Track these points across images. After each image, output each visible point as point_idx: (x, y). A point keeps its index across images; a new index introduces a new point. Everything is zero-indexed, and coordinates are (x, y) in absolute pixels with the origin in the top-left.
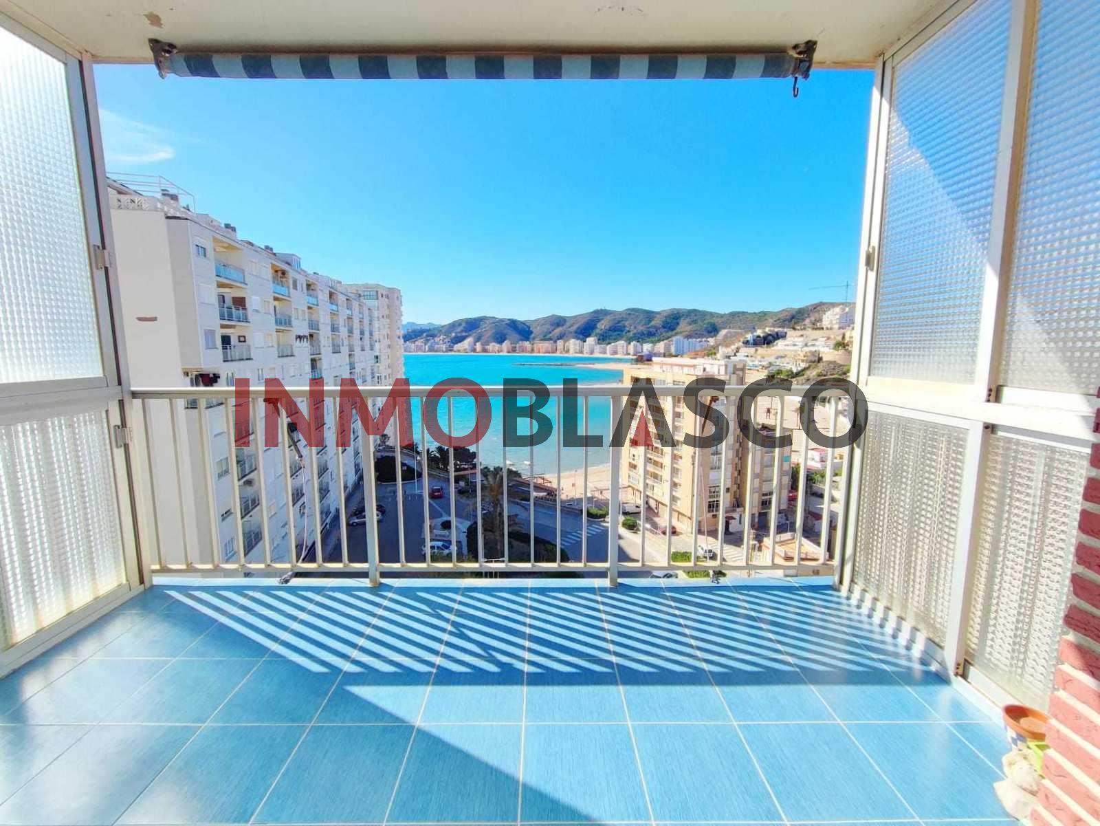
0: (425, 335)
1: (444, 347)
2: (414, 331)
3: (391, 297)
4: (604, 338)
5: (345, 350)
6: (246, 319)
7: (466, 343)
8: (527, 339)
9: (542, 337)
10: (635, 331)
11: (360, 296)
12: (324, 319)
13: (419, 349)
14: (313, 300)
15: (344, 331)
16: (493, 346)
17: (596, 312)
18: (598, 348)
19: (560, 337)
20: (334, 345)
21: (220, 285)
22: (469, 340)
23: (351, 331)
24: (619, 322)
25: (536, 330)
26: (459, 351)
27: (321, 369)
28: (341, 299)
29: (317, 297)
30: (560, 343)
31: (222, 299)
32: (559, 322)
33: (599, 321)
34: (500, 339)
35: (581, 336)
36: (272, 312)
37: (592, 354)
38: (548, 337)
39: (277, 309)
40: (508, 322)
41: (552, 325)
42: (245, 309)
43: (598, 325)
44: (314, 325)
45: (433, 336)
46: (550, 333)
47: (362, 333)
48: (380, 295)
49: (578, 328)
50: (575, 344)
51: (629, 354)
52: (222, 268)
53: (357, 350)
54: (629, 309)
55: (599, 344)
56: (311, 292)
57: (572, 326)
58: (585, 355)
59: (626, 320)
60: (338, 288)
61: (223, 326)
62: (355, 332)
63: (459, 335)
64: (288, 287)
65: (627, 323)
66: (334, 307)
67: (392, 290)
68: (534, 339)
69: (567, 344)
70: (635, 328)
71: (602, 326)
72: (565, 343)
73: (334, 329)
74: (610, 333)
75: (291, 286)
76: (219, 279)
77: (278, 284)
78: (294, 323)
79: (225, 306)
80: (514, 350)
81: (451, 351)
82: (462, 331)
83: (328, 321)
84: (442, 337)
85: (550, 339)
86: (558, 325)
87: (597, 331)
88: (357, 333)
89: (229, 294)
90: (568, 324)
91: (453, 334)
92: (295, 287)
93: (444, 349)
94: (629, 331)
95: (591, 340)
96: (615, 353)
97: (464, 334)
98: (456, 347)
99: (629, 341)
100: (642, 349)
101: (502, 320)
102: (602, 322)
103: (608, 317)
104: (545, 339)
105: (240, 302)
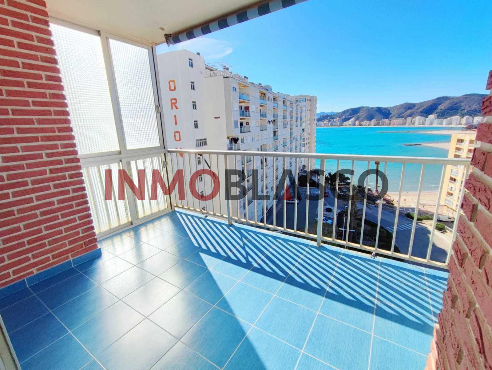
0: (329, 118)
1: (338, 124)
2: (323, 116)
3: (312, 100)
4: (443, 115)
5: (288, 127)
6: (249, 115)
7: (350, 122)
8: (387, 118)
9: (397, 116)
10: (469, 109)
11: (297, 101)
12: (280, 113)
13: (325, 125)
14: (276, 105)
15: (288, 119)
16: (366, 122)
17: (439, 99)
18: (437, 121)
19: (410, 115)
20: (284, 125)
21: (240, 102)
22: (353, 119)
23: (292, 118)
24: (456, 104)
25: (393, 113)
26: (346, 126)
27: (277, 136)
28: (288, 103)
29: (277, 104)
30: (409, 119)
31: (241, 108)
32: (410, 106)
33: (440, 104)
34: (370, 118)
35: (425, 114)
36: (259, 112)
37: (431, 125)
38: (401, 116)
39: (261, 110)
40: (376, 109)
41: (404, 109)
42: (249, 111)
43: (439, 107)
44: (276, 116)
45: (333, 118)
46: (403, 113)
47: (297, 118)
48: (307, 100)
49: (424, 109)
50: (420, 119)
51: (461, 124)
52: (241, 95)
53: (294, 126)
54: (465, 95)
55: (438, 118)
56: (275, 101)
57: (419, 108)
58: (426, 126)
59: (463, 102)
60: (288, 98)
61: (241, 119)
62: (293, 118)
63: (347, 117)
64: (266, 100)
65: (463, 104)
66: (285, 108)
67: (313, 97)
68: (392, 117)
69: (414, 119)
70: (469, 107)
71: (441, 107)
72: (413, 119)
73: (284, 117)
74: (448, 111)
75: (267, 99)
76: (240, 100)
77: (262, 99)
78: (267, 115)
79: (242, 110)
80: (378, 124)
81: (342, 125)
82: (349, 115)
83: (282, 114)
84: (337, 119)
85: (402, 117)
86: (409, 108)
87: (437, 111)
88: (294, 119)
89: (244, 105)
90: (416, 107)
91: (344, 117)
92: (269, 100)
93: (338, 125)
94: (464, 109)
95: (432, 117)
96: (450, 123)
97: (349, 117)
98: (345, 123)
99: (463, 116)
100: (473, 120)
101: (373, 108)
102: (442, 105)
103: (449, 101)
104: (399, 116)
105: (247, 108)
